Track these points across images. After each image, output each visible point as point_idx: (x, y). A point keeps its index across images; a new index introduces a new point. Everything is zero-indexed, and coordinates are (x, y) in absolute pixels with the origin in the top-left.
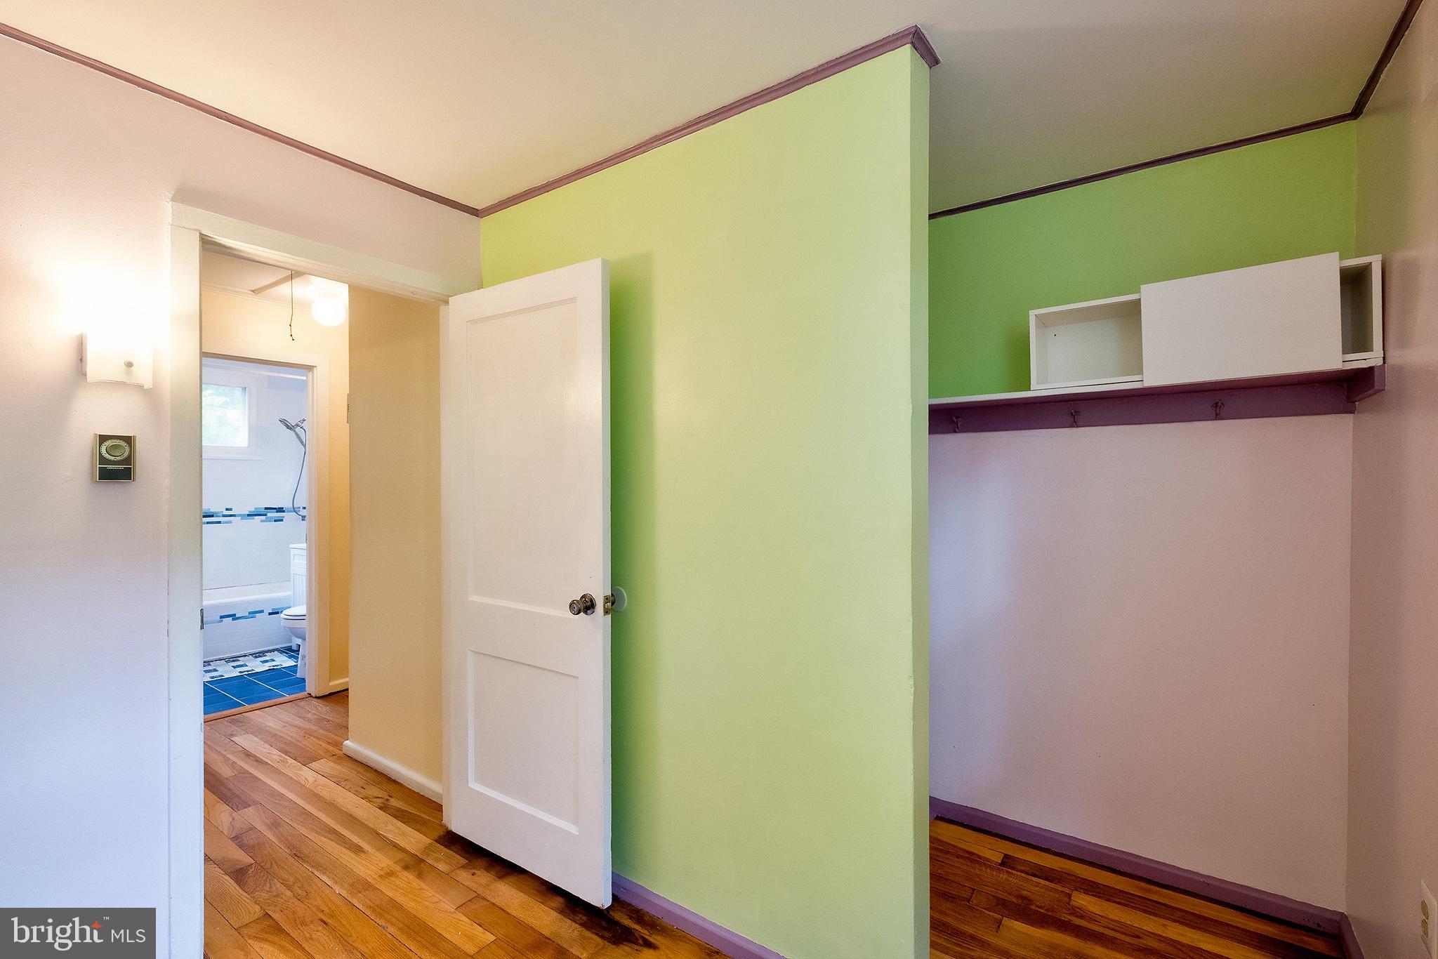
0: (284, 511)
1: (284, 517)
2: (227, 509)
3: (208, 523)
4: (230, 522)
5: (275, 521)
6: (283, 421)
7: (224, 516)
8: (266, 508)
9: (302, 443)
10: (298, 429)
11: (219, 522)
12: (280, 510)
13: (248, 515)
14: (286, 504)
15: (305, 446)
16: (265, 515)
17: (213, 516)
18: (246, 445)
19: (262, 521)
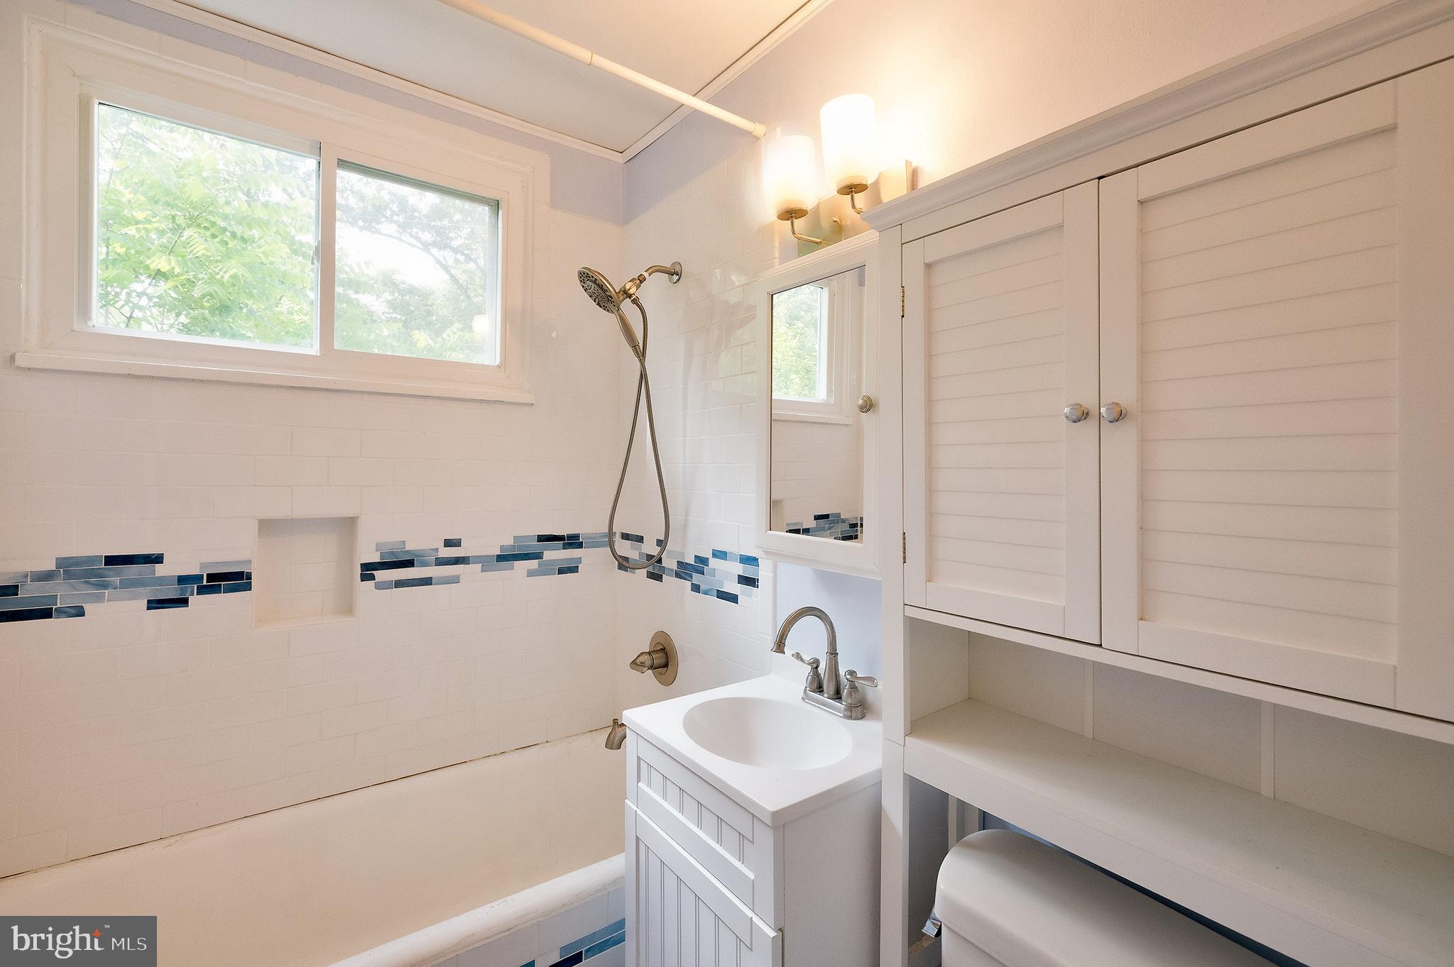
0: (580, 545)
1: (579, 560)
2: (448, 543)
3: (400, 584)
4: (455, 580)
5: (561, 571)
6: (588, 279)
7: (441, 562)
8: (542, 538)
9: (634, 346)
10: (627, 306)
11: (427, 582)
12: (572, 541)
13: (501, 558)
14: (589, 524)
15: (641, 354)
16: (538, 556)
17: (409, 563)
18: (498, 362)
19: (531, 573)
